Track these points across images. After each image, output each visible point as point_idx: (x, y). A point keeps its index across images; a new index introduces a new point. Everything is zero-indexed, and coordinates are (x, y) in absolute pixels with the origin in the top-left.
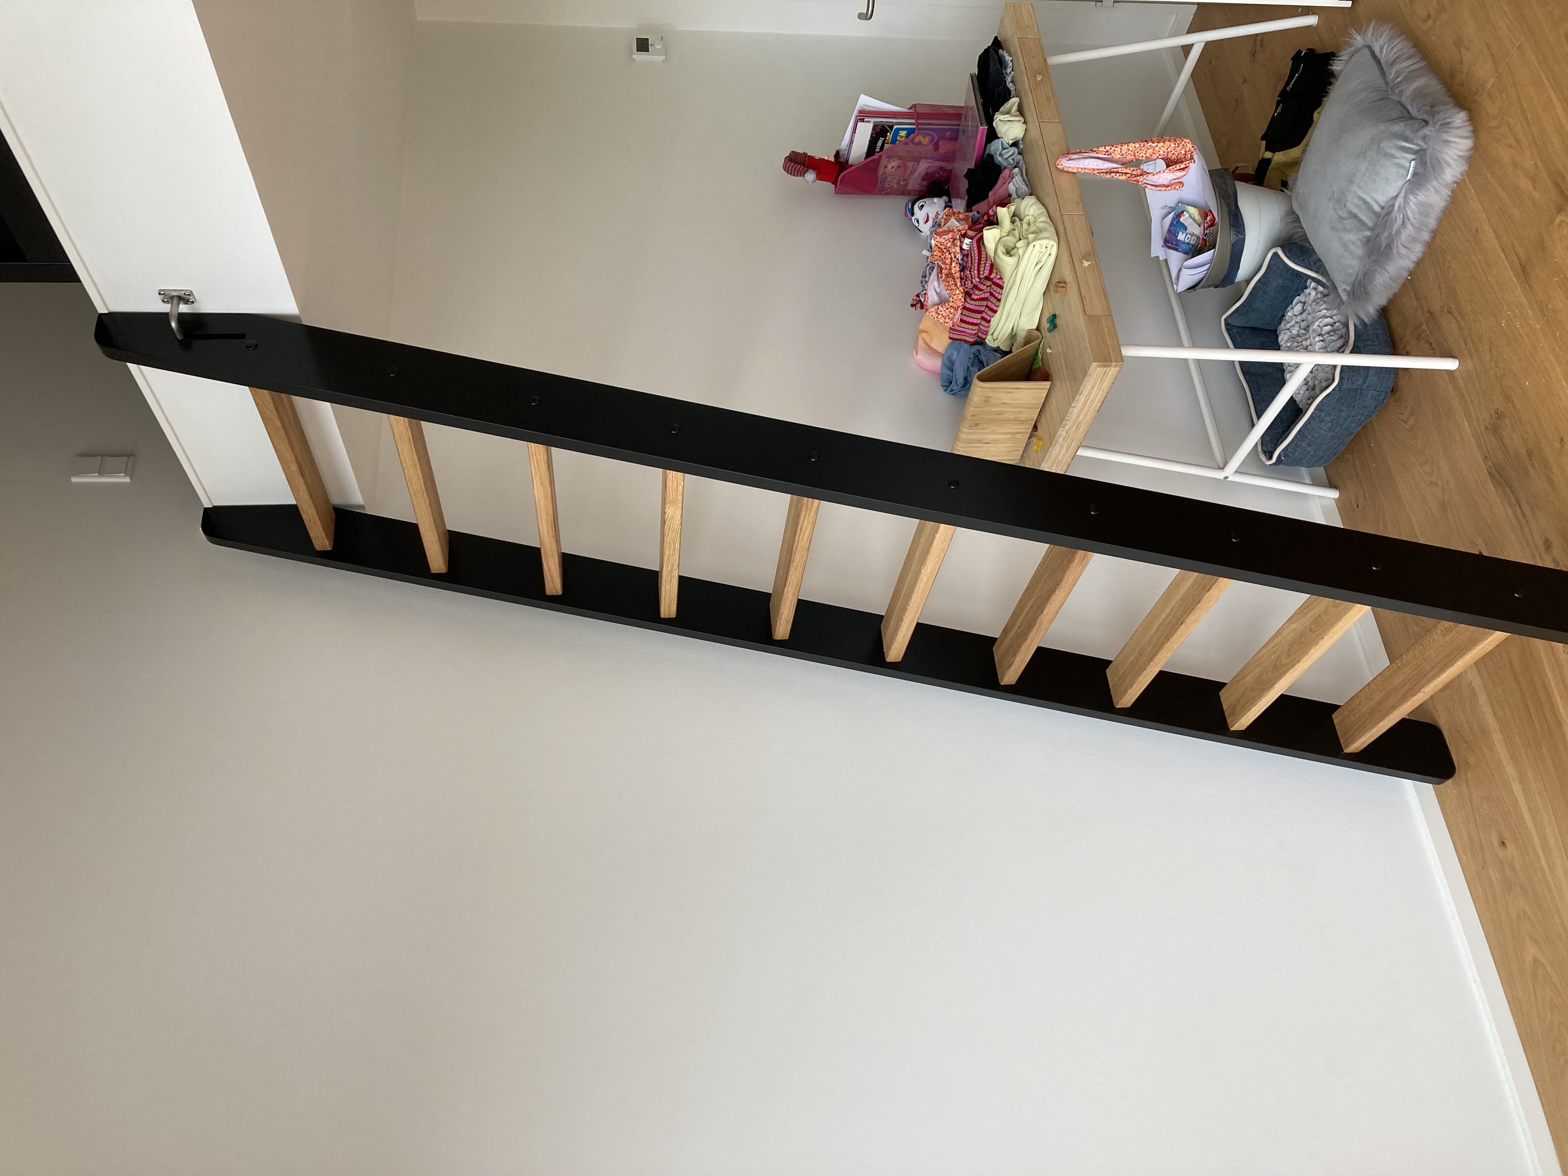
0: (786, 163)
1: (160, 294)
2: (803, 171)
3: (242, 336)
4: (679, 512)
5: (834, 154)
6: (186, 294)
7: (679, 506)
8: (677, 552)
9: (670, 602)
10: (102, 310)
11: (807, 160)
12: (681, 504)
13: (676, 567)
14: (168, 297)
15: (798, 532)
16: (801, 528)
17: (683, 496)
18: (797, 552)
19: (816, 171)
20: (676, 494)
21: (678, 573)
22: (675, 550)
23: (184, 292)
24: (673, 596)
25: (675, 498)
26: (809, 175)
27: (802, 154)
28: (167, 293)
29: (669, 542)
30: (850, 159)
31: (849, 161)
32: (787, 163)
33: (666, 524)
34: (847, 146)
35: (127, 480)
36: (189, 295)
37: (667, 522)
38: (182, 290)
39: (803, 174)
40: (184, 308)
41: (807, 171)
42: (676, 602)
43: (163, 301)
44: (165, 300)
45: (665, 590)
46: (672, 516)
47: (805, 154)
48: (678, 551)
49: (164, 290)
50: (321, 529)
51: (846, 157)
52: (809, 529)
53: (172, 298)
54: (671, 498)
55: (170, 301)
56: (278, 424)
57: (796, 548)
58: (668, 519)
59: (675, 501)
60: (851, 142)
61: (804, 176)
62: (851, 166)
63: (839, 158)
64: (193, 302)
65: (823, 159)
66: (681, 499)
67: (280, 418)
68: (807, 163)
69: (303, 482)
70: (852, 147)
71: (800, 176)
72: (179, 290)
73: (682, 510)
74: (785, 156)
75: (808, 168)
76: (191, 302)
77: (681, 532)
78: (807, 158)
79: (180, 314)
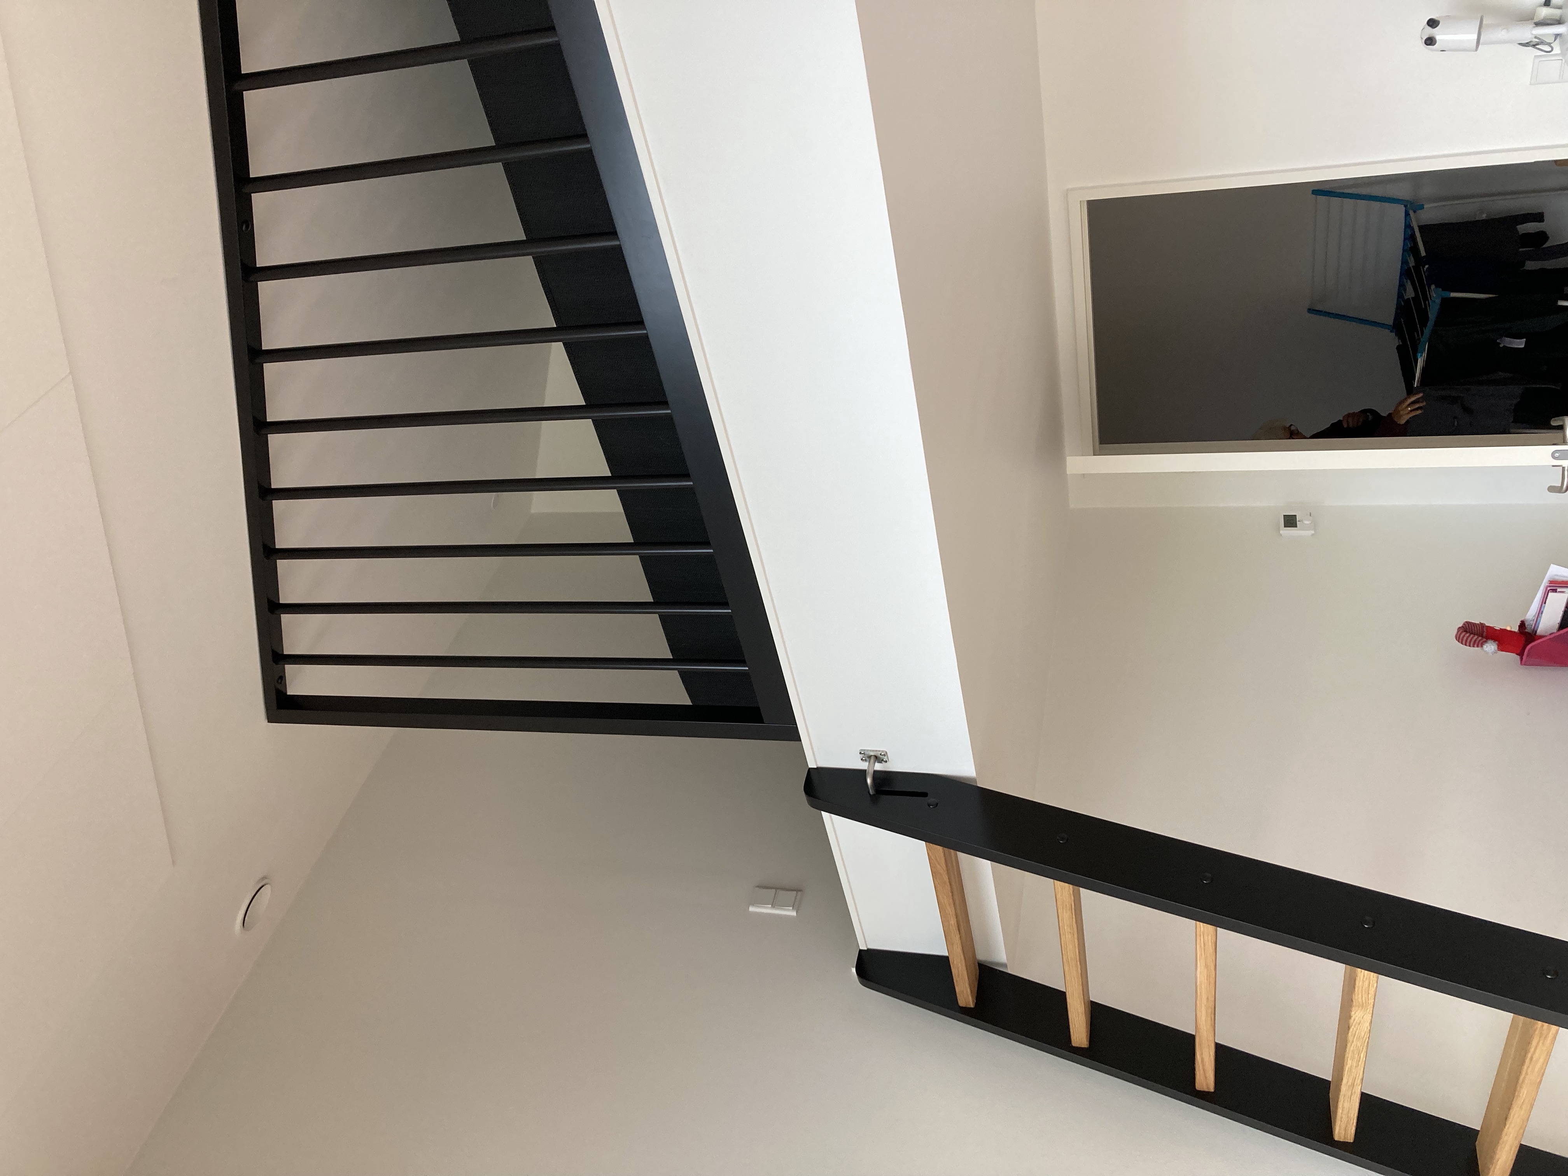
0: (1459, 633)
1: (860, 753)
2: (1481, 642)
3: (925, 795)
4: (1368, 1017)
5: (1519, 624)
6: (882, 754)
7: (1368, 1010)
8: (1361, 1063)
9: (1348, 1122)
10: (812, 765)
11: (1485, 630)
12: (1371, 1009)
13: (1358, 1081)
14: (867, 757)
15: (1527, 1061)
16: (1532, 1058)
17: (1375, 1000)
18: (1524, 1086)
19: (1497, 642)
20: (1366, 996)
21: (1361, 1089)
22: (1359, 1061)
23: (880, 753)
24: (1352, 1115)
25: (1364, 1001)
26: (1489, 647)
27: (1478, 624)
28: (867, 753)
29: (1353, 1052)
30: (1538, 630)
31: (1538, 632)
32: (1461, 634)
33: (1351, 1030)
34: (1534, 616)
35: (794, 914)
36: (885, 755)
37: (1353, 1027)
38: (879, 751)
39: (1480, 645)
40: (878, 767)
41: (1486, 642)
42: (1355, 1124)
43: (862, 759)
44: (864, 759)
45: (1343, 1108)
46: (1358, 1021)
47: (1482, 625)
48: (1364, 1063)
49: (865, 750)
50: (967, 986)
51: (1533, 627)
52: (1541, 1060)
53: (870, 757)
54: (1360, 1000)
55: (868, 759)
56: (946, 878)
57: (1523, 1082)
58: (1354, 1024)
59: (1364, 1004)
60: (1540, 612)
61: (1482, 646)
62: (1541, 637)
63: (1525, 628)
64: (886, 762)
65: (1505, 630)
66: (1372, 1003)
67: (948, 874)
68: (1485, 634)
69: (958, 937)
70: (1541, 618)
71: (1478, 646)
72: (876, 751)
73: (1372, 1017)
74: (1458, 627)
75: (1487, 639)
76: (884, 761)
77: (1368, 1042)
78: (1485, 628)
79: (875, 772)
